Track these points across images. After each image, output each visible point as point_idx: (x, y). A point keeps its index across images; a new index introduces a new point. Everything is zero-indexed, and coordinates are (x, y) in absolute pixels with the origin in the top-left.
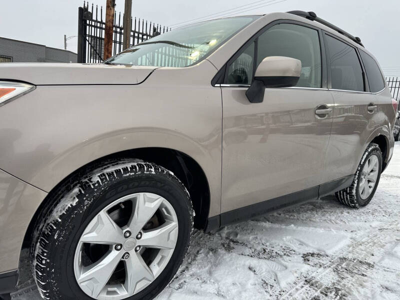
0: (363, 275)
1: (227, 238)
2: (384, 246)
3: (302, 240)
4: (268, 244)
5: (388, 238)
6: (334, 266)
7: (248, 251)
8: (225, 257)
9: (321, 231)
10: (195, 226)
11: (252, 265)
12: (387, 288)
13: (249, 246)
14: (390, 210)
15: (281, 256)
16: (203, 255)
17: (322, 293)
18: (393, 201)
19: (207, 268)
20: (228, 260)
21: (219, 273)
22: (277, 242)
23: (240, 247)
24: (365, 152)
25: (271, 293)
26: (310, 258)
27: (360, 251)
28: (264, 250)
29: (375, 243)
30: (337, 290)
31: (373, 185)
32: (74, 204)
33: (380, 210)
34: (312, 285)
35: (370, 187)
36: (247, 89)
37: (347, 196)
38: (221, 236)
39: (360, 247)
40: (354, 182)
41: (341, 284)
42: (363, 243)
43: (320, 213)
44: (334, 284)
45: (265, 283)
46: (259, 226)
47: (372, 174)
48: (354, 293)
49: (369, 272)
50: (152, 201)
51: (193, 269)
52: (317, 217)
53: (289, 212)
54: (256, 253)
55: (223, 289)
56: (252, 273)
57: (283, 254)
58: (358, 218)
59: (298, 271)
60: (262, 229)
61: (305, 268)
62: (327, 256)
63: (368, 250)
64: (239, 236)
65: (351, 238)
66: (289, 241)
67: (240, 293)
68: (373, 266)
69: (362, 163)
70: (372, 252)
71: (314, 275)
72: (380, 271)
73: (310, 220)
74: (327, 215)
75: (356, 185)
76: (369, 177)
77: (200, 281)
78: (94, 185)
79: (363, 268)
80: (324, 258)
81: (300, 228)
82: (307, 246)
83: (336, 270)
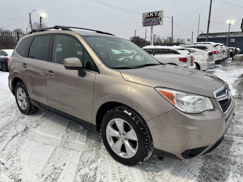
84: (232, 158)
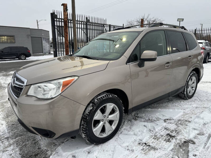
0: (186, 125)
1: (134, 116)
2: (196, 114)
3: (163, 114)
4: (150, 117)
5: (199, 111)
6: (176, 123)
7: (143, 120)
8: (135, 123)
9: (171, 110)
10: (124, 113)
11: (145, 125)
12: (195, 129)
13: (143, 118)
14: (202, 99)
15: (156, 121)
16: (126, 122)
17: (170, 132)
18: (205, 94)
19: (129, 127)
20: (136, 123)
21: (134, 128)
22: (154, 116)
23: (140, 119)
24: (189, 76)
25: (152, 133)
26: (167, 121)
27: (186, 117)
28: (149, 119)
29: (193, 113)
30: (176, 131)
31: (194, 89)
32: (92, 109)
33: (198, 99)
34: (167, 130)
35: (193, 90)
36: (138, 63)
37: (182, 95)
38: (132, 115)
39: (187, 115)
40: (185, 89)
41: (178, 129)
42: (188, 114)
43: (171, 103)
44: (175, 129)
45: (150, 130)
46: (146, 110)
47: (193, 84)
48: (182, 131)
49: (189, 124)
50: (111, 105)
51: (124, 127)
52: (170, 105)
53: (158, 103)
54: (146, 120)
55: (136, 133)
56: (145, 127)
57: (156, 120)
58: (187, 103)
59: (162, 126)
60: (148, 111)
61: (165, 124)
62: (173, 119)
63: (189, 116)
64: (139, 115)
65: (183, 112)
66: (158, 115)
67: (142, 134)
68: (191, 122)
69: (188, 81)
70: (191, 117)
71: (168, 126)
72: (193, 124)
73: (167, 106)
74: (174, 104)
75: (186, 90)
76: (192, 86)
77: (127, 131)
78: (96, 102)
79: (187, 123)
80: (172, 120)
81: (163, 110)
82: (166, 116)
83: (176, 124)
84: (11, 141)
